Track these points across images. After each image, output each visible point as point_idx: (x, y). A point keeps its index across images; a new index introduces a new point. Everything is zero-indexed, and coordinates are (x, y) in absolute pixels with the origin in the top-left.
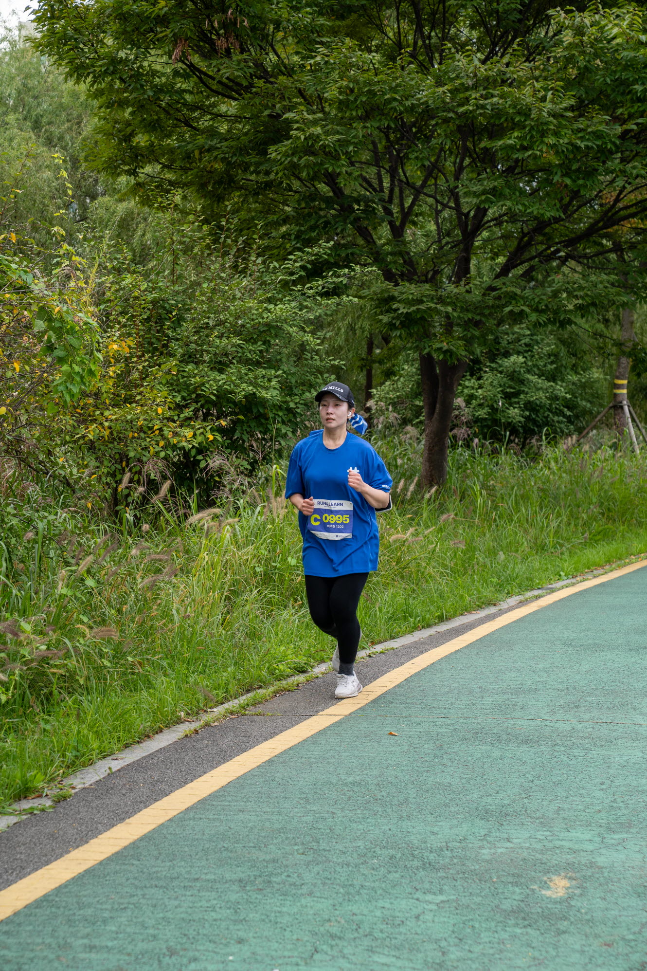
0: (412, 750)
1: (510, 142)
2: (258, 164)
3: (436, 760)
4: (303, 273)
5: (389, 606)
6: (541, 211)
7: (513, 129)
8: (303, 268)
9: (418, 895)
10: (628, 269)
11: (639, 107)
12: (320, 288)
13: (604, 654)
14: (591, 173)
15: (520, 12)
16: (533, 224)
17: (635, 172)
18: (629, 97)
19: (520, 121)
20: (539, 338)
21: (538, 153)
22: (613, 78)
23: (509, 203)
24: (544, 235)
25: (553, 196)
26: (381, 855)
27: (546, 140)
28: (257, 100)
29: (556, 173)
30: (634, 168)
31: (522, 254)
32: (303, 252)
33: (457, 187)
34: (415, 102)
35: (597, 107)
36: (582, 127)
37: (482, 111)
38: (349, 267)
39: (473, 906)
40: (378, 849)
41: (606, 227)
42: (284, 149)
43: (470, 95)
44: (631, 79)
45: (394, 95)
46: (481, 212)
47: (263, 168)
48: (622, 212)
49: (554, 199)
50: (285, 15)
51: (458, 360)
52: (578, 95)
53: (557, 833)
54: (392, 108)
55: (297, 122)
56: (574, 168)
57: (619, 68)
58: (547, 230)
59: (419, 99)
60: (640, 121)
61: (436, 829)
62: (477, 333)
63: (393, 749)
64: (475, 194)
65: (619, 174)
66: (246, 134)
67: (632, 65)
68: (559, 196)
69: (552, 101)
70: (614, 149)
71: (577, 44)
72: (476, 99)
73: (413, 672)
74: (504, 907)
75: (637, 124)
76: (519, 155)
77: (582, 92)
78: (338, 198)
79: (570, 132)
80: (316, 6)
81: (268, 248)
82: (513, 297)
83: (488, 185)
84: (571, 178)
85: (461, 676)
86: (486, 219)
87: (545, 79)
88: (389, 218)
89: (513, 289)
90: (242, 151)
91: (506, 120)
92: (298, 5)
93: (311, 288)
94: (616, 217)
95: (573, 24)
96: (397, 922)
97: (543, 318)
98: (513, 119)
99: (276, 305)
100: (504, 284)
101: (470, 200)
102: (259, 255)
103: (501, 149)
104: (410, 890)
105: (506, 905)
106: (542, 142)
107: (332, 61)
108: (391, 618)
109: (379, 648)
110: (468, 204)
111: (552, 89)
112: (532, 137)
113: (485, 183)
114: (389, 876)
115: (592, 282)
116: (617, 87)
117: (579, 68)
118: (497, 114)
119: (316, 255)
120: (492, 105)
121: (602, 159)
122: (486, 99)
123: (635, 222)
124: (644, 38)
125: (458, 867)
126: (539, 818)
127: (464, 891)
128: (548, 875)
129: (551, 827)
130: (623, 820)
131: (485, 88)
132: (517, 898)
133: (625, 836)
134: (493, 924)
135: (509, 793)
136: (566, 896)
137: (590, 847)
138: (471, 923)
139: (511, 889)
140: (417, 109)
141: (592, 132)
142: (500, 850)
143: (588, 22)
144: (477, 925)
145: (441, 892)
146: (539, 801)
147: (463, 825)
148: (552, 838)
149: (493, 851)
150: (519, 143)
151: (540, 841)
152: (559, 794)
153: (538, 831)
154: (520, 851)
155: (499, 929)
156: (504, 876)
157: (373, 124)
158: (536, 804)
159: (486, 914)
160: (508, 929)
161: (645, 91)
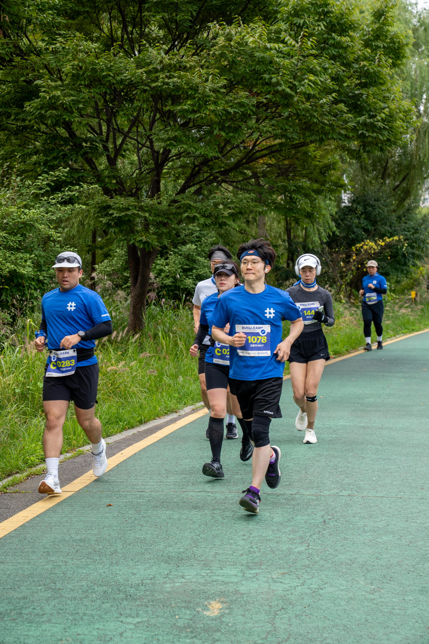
0: (120, 515)
1: (186, 107)
2: (17, 114)
3: (136, 522)
4: (48, 189)
5: (106, 414)
6: (207, 153)
7: (187, 99)
8: (48, 185)
9: (122, 618)
10: (262, 190)
11: (267, 88)
12: (60, 199)
14: (237, 129)
15: (191, 21)
16: (200, 160)
17: (265, 129)
18: (260, 81)
19: (191, 94)
20: (205, 233)
21: (204, 115)
22: (250, 69)
23: (185, 146)
24: (208, 166)
25: (213, 143)
26: (98, 591)
27: (208, 107)
28: (16, 71)
29: (215, 129)
30: (265, 127)
31: (194, 179)
32: (49, 174)
33: (151, 135)
34: (123, 78)
35: (240, 87)
36: (231, 99)
37: (167, 87)
38: (79, 185)
39: (158, 625)
40: (96, 587)
41: (247, 163)
42: (35, 105)
43: (159, 76)
44: (262, 71)
45: (109, 72)
46: (167, 151)
47: (21, 116)
48: (257, 154)
49: (215, 145)
50: (34, 15)
51: (153, 247)
52: (229, 78)
53: (214, 571)
54: (108, 81)
55: (44, 87)
56: (227, 125)
57: (254, 63)
58: (210, 163)
59: (126, 76)
60: (268, 96)
61: (135, 571)
62: (165, 231)
63: (107, 514)
64: (163, 140)
65: (255, 130)
66: (8, 93)
67: (262, 61)
68: (218, 143)
69: (212, 82)
70: (252, 114)
71: (227, 47)
72: (163, 78)
73: (122, 459)
74: (179, 624)
75: (266, 98)
76: (192, 116)
77: (231, 77)
78: (72, 139)
79: (224, 102)
80: (55, 9)
81: (24, 171)
82: (189, 207)
83: (172, 134)
84: (225, 131)
85: (154, 462)
86: (170, 156)
87: (207, 68)
88: (107, 153)
89: (188, 202)
90: (6, 104)
91: (182, 93)
92: (43, 8)
93: (54, 199)
94: (254, 157)
95: (225, 33)
96: (107, 639)
97: (208, 221)
98: (187, 93)
99: (30, 210)
100: (183, 198)
101: (160, 144)
102: (18, 175)
103: (180, 112)
104: (116, 615)
105: (180, 623)
106: (206, 108)
107: (67, 48)
108: (107, 423)
110: (159, 146)
111: (212, 74)
112: (199, 104)
113: (170, 133)
114: (103, 606)
115: (239, 198)
116: (252, 75)
117: (229, 61)
118: (177, 88)
119: (57, 176)
120: (173, 82)
121: (244, 120)
122: (169, 79)
123: (267, 160)
124: (268, 45)
125: (149, 597)
126: (203, 561)
127: (153, 615)
128: (208, 601)
129: (211, 567)
130: (257, 560)
131: (169, 71)
132: (187, 617)
133: (258, 571)
134: (171, 637)
135: (183, 544)
136: (220, 615)
137: (236, 580)
138: (157, 637)
139: (184, 611)
140: (124, 82)
141: (238, 103)
142: (177, 584)
143: (233, 32)
144: (161, 638)
145: (138, 615)
146: (203, 549)
147: (153, 568)
148: (211, 574)
149: (172, 585)
150: (191, 108)
151: (203, 577)
152: (216, 543)
153: (202, 570)
154: (190, 584)
155: (175, 640)
156: (179, 602)
157: (95, 90)
158: (201, 551)
159: (167, 630)
160: (181, 640)
161: (271, 78)
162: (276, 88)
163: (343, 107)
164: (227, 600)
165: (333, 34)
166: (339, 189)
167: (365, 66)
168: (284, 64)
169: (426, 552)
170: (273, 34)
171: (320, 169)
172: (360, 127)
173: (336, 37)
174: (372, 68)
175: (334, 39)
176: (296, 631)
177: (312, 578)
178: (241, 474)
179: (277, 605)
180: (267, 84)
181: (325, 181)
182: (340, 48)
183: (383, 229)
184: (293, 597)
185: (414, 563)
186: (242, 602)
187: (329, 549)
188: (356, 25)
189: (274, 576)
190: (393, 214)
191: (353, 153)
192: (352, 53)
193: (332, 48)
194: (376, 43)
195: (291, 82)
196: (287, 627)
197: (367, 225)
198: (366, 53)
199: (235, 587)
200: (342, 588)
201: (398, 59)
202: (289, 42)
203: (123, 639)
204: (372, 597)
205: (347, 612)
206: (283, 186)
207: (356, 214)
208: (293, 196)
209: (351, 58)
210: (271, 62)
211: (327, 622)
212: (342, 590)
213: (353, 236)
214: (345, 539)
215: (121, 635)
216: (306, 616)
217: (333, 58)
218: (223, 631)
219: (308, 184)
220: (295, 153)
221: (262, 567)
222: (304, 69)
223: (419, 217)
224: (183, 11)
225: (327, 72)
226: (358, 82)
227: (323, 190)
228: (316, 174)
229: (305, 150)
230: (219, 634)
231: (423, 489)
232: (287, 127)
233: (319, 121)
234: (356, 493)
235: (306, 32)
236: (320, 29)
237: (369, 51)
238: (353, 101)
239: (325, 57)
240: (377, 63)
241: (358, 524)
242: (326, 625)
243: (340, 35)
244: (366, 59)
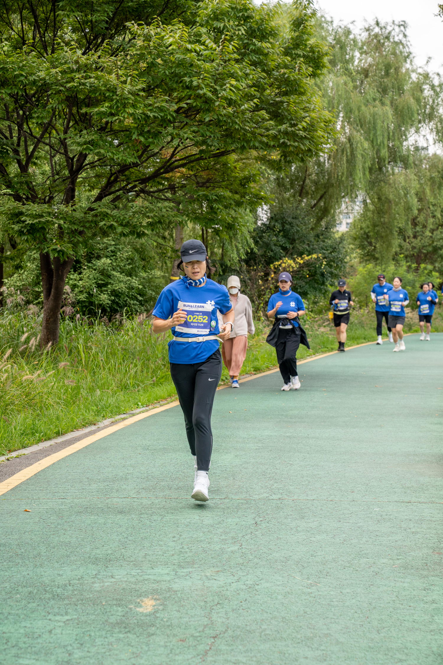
0: (41, 521)
1: (103, 109)
3: (59, 527)
5: (22, 425)
6: (125, 158)
7: (105, 101)
9: (50, 617)
11: (187, 92)
13: (170, 454)
14: (157, 135)
15: (107, 22)
16: (118, 168)
17: (185, 136)
18: (181, 85)
19: (109, 96)
20: (120, 247)
21: (122, 118)
22: (170, 71)
23: (102, 151)
24: (126, 175)
25: (132, 148)
26: (22, 592)
29: (134, 133)
30: (185, 133)
31: (111, 187)
33: (66, 139)
34: (36, 78)
35: (161, 90)
36: (151, 103)
37: (83, 87)
39: (89, 622)
40: (20, 588)
41: (165, 172)
43: (75, 76)
44: (182, 73)
45: (21, 72)
46: (83, 157)
48: (176, 163)
49: (133, 150)
51: (68, 258)
52: (148, 81)
53: (145, 571)
54: (20, 81)
56: (145, 130)
57: (174, 65)
58: (127, 173)
59: (39, 76)
60: (189, 101)
61: (61, 573)
62: (81, 239)
63: (28, 521)
64: (79, 144)
65: (175, 136)
67: (182, 64)
68: (136, 149)
69: (131, 84)
70: (172, 119)
71: (146, 47)
72: (79, 78)
73: (40, 469)
74: (111, 621)
75: (187, 104)
76: (108, 119)
77: (150, 79)
79: (143, 106)
82: (106, 215)
83: (88, 138)
84: (144, 136)
85: (74, 471)
86: (85, 163)
87: (125, 69)
89: (106, 210)
91: (100, 94)
94: (171, 166)
95: (143, 33)
96: (35, 636)
97: (127, 230)
98: (104, 94)
100: (99, 206)
101: (75, 148)
103: (96, 114)
104: (44, 614)
105: (113, 620)
106: (125, 111)
108: (22, 434)
109: (14, 454)
110: (74, 151)
111: (130, 75)
112: (118, 107)
113: (86, 137)
114: (28, 605)
115: (158, 208)
116: (173, 77)
117: (148, 63)
118: (94, 90)
120: (90, 83)
121: (164, 126)
122: (86, 79)
123: (184, 170)
124: (189, 46)
125: (78, 597)
126: (132, 561)
127: (83, 612)
128: (140, 598)
129: (141, 567)
130: (188, 560)
131: (85, 72)
132: (120, 614)
133: (191, 570)
134: (104, 633)
135: (111, 546)
136: (153, 611)
137: (168, 578)
138: (88, 633)
139: (115, 608)
140: (37, 83)
141: (158, 107)
142: (106, 584)
143: (152, 33)
144: (93, 634)
145: (67, 613)
146: (132, 550)
147: (80, 569)
148: (142, 574)
149: (102, 584)
150: (109, 111)
151: (134, 576)
152: (145, 545)
153: (132, 569)
154: (120, 583)
155: (108, 635)
156: (110, 600)
157: (7, 91)
158: (130, 552)
159: (98, 626)
160: (114, 635)
161: (192, 81)
162: (197, 92)
163: (265, 113)
164: (160, 597)
165: (254, 40)
166: (260, 201)
167: (285, 74)
168: (205, 67)
169: (361, 549)
170: (192, 37)
171: (240, 181)
172: (281, 136)
173: (257, 43)
174: (293, 76)
175: (255, 45)
176: (234, 624)
177: (247, 574)
178: (167, 481)
179: (213, 601)
180: (187, 87)
181: (245, 193)
182: (260, 55)
183: (300, 247)
184: (228, 593)
185: (349, 559)
186: (176, 598)
187: (262, 548)
188: (276, 32)
189: (208, 574)
190: (311, 232)
191: (273, 163)
192: (272, 60)
193: (252, 54)
194: (296, 52)
195: (212, 87)
196: (224, 620)
197: (285, 243)
198: (286, 61)
199: (168, 585)
200: (278, 583)
201: (318, 69)
202: (209, 45)
203: (52, 635)
204: (309, 590)
205: (285, 605)
206: (204, 195)
207: (274, 231)
208: (214, 206)
209: (272, 64)
210: (192, 65)
211: (265, 615)
212: (278, 586)
213: (271, 253)
214: (278, 538)
215: (50, 632)
216: (243, 609)
217: (254, 64)
218: (158, 626)
219: (228, 194)
220: (215, 164)
221: (195, 566)
222: (225, 73)
223: (337, 236)
224: (99, 11)
225: (248, 78)
226: (277, 91)
227: (243, 202)
228: (236, 186)
229: (225, 161)
230: (153, 629)
231: (353, 492)
232: (208, 134)
233: (241, 128)
234: (286, 497)
235: (227, 35)
236: (240, 33)
237: (289, 59)
238: (274, 109)
239: (246, 63)
240: (297, 72)
241: (290, 524)
242: (264, 618)
243: (261, 41)
244: (286, 67)
